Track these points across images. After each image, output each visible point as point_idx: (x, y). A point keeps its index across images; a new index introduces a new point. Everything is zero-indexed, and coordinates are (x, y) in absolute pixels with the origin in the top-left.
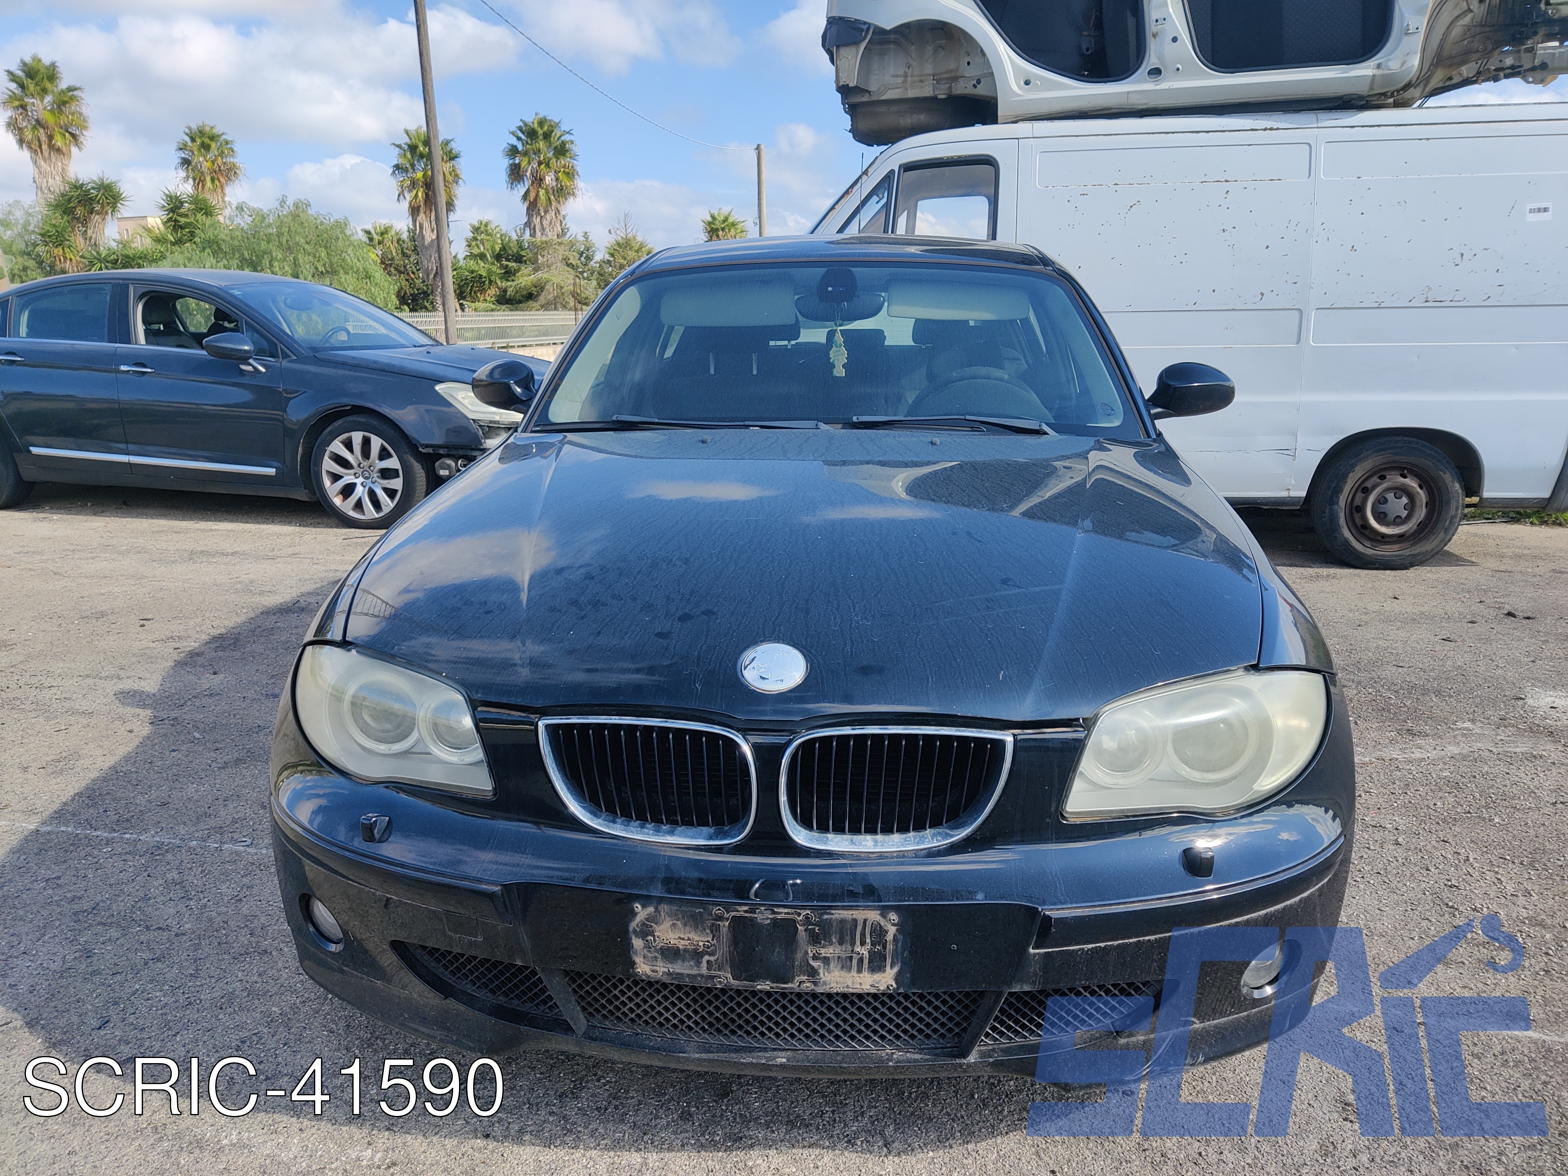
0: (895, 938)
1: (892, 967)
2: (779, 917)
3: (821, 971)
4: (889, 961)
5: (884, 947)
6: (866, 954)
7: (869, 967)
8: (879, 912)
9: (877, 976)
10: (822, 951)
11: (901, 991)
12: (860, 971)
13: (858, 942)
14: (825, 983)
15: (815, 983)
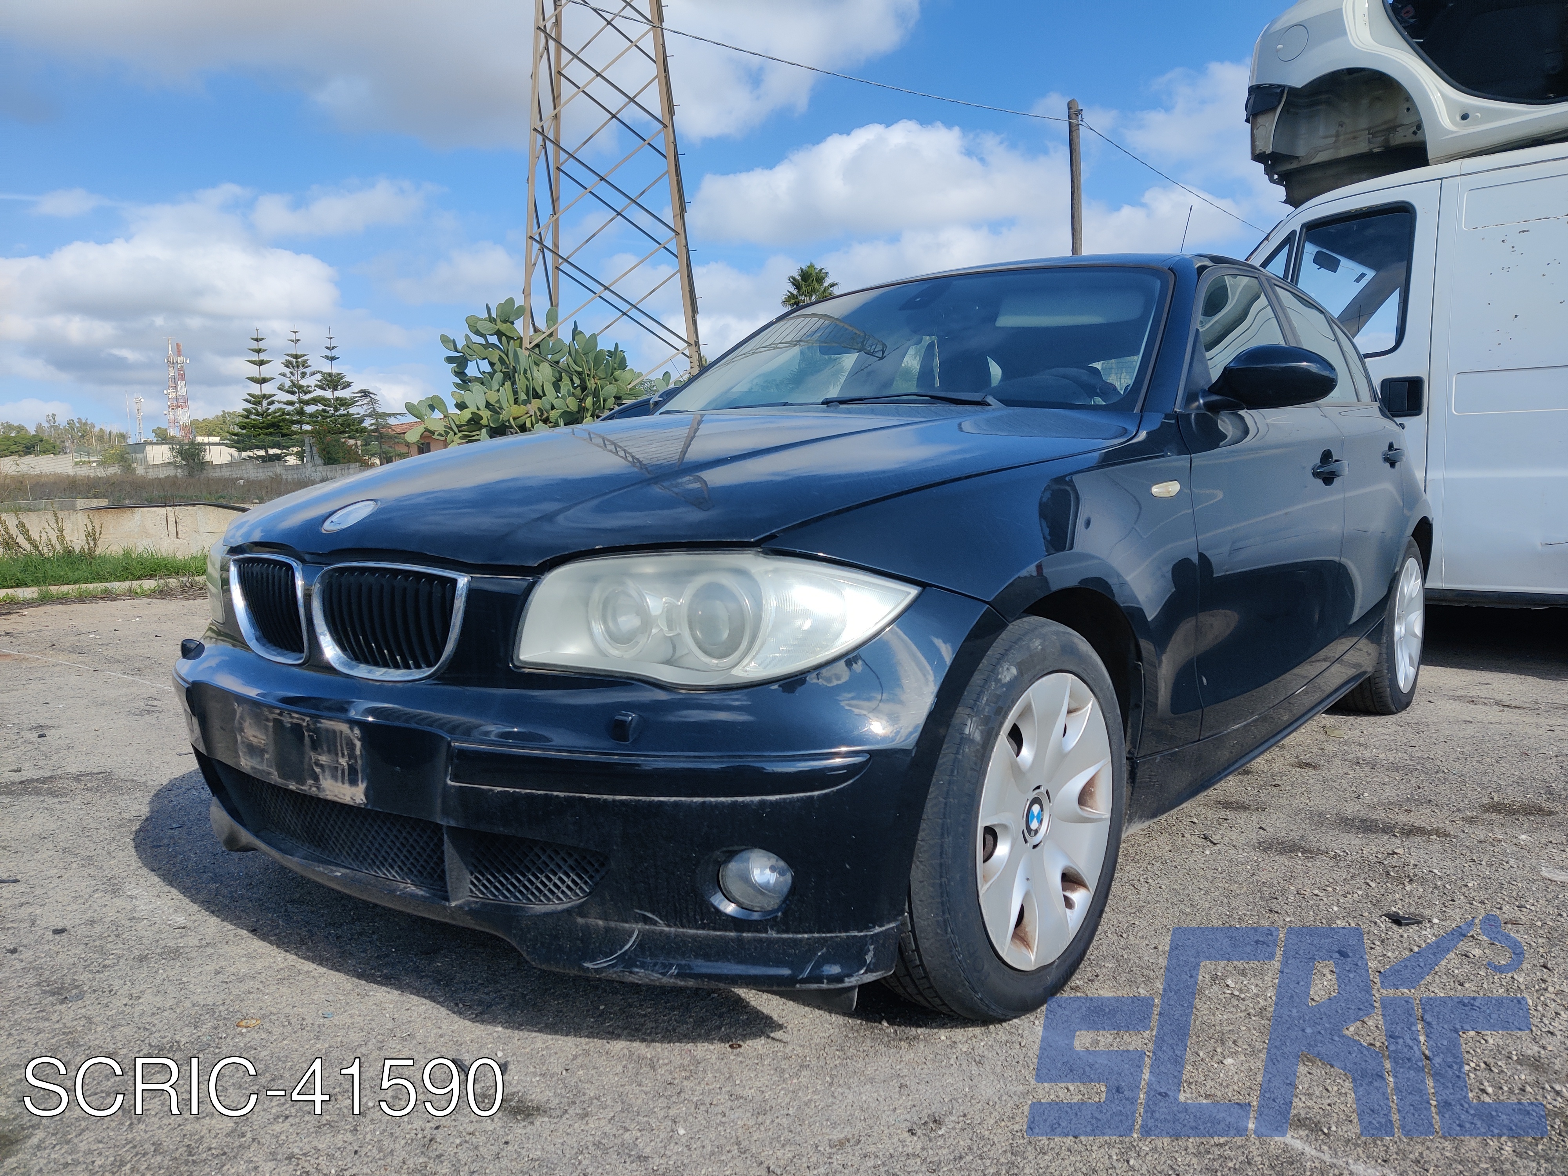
0: (361, 754)
1: (362, 781)
2: (295, 721)
3: (321, 777)
4: (360, 775)
5: (356, 762)
6: (346, 767)
7: (349, 779)
8: (348, 725)
9: (353, 789)
10: (320, 758)
11: (369, 807)
12: (343, 783)
13: (340, 754)
14: (324, 791)
15: (318, 788)
